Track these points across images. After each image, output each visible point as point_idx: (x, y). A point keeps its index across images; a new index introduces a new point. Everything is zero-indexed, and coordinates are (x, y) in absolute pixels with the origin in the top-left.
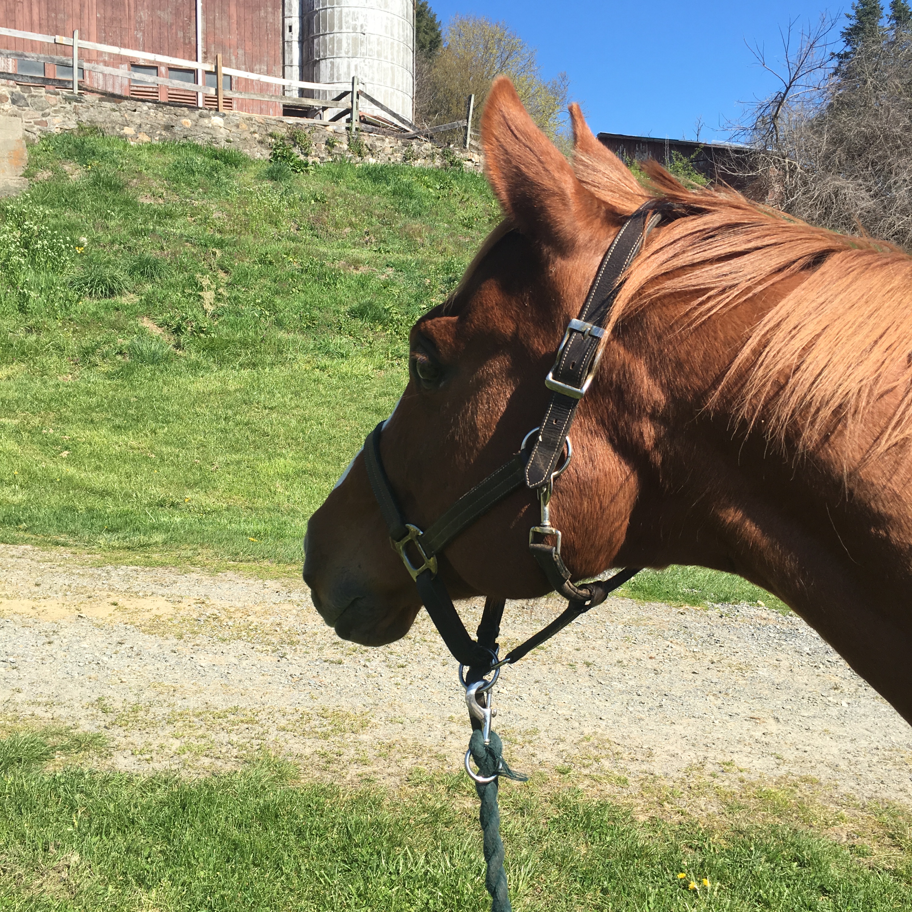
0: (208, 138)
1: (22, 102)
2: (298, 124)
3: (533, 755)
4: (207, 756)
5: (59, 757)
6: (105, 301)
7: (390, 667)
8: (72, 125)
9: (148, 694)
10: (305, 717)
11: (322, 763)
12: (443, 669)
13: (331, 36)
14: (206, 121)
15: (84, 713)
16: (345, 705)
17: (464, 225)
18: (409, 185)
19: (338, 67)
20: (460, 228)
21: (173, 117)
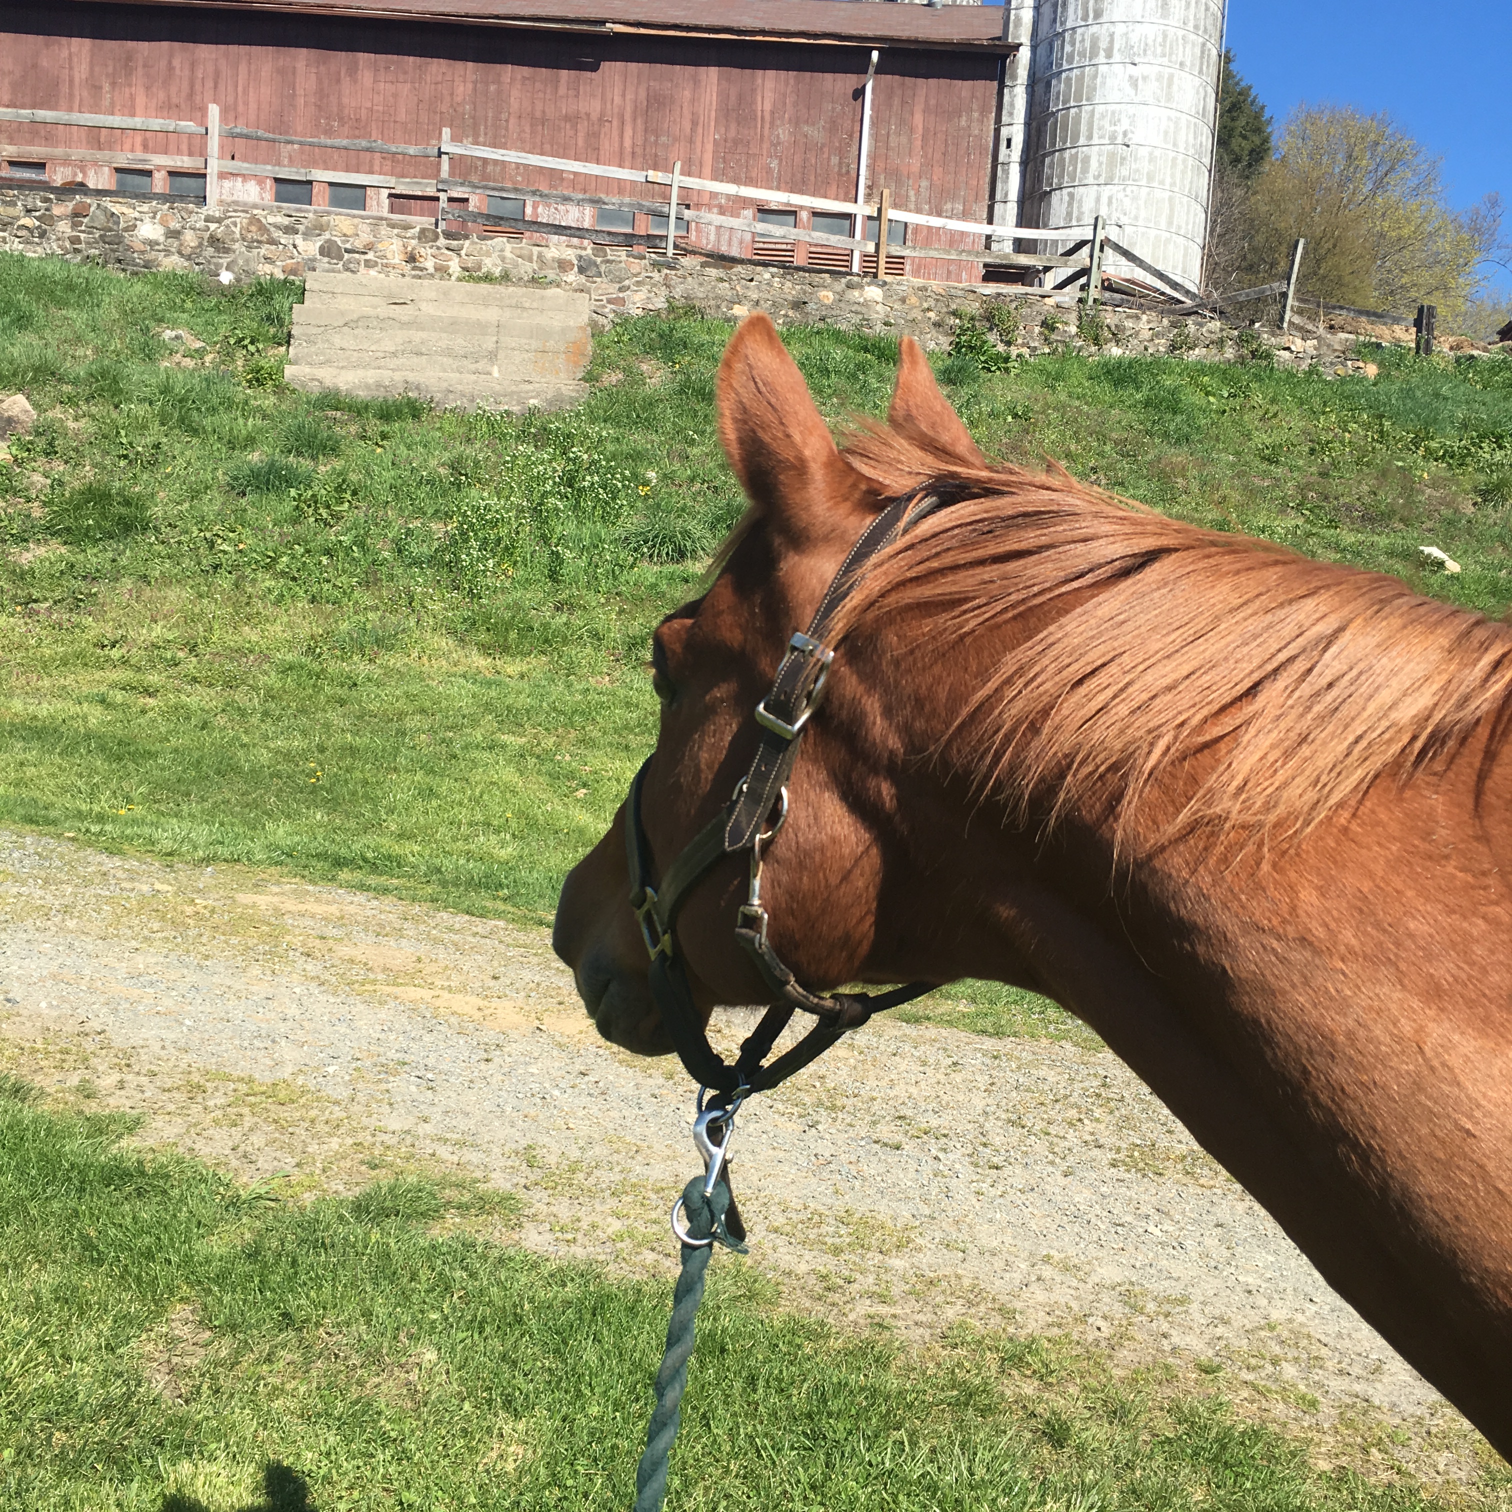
0: (856, 319)
1: (592, 271)
2: (999, 294)
3: (1165, 1336)
4: (653, 1250)
5: (452, 1218)
6: (671, 568)
7: (976, 1165)
8: (660, 303)
9: (599, 1151)
10: (816, 1220)
11: (819, 1289)
12: (1062, 1181)
13: (1074, 151)
14: (856, 293)
15: (502, 1162)
16: (884, 1211)
17: (1263, 458)
18: (1174, 392)
19: (1080, 201)
20: (1257, 462)
21: (808, 288)
